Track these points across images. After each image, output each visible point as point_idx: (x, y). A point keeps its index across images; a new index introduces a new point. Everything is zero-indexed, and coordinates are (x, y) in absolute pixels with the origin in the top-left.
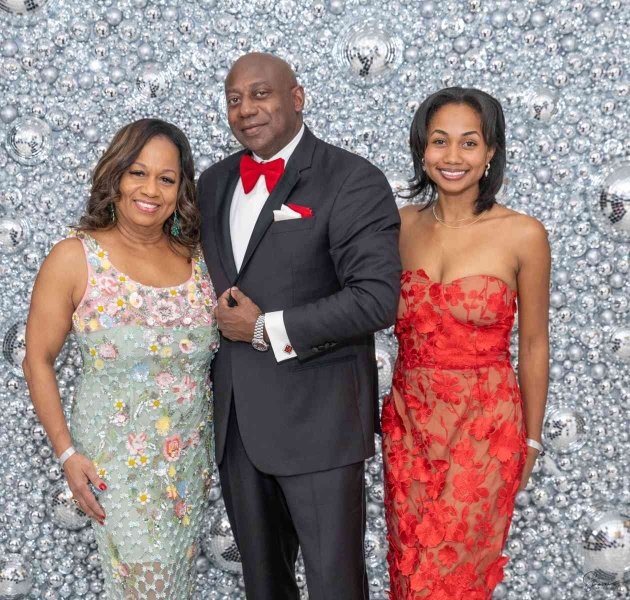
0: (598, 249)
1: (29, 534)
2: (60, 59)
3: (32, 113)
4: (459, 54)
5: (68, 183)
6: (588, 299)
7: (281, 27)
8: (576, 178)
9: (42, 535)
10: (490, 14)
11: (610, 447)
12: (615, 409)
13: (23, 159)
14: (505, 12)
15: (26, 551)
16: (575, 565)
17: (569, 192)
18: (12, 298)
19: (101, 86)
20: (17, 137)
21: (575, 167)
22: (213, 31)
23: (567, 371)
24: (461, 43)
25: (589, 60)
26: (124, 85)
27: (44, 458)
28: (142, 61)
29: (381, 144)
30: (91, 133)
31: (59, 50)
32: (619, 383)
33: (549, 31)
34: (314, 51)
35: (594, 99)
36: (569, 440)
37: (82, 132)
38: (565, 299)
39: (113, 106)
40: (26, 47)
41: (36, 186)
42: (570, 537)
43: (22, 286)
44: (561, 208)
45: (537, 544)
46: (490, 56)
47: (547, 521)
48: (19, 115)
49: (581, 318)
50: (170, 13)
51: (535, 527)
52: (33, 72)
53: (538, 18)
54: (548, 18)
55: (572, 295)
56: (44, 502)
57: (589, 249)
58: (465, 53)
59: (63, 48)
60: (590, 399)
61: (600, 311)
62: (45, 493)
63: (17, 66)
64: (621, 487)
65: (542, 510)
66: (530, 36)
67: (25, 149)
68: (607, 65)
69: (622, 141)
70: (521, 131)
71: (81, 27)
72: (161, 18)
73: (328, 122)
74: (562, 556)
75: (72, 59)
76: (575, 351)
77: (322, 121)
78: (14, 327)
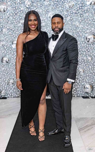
0: (86, 46)
1: (5, 87)
2: (9, 19)
3: (5, 27)
5: (10, 37)
6: (84, 53)
8: (83, 35)
9: (7, 87)
10: (70, 11)
11: (88, 74)
12: (88, 69)
13: (3, 33)
14: (72, 11)
15: (5, 89)
16: (83, 91)
17: (82, 37)
18: (2, 53)
19: (14, 23)
20: (3, 30)
21: (83, 34)
23: (82, 63)
24: (66, 16)
25: (85, 18)
26: (18, 23)
27: (7, 76)
28: (20, 19)
30: (13, 30)
31: (8, 18)
32: (89, 65)
33: (79, 14)
34: (45, 17)
35: (85, 24)
36: (82, 73)
38: (81, 53)
39: (16, 26)
40: (4, 17)
41: (5, 37)
42: (82, 87)
43: (4, 52)
44: (81, 40)
45: (77, 88)
46: (70, 18)
47: (79, 85)
48: (3, 27)
49: (83, 56)
50: (24, 12)
51: (77, 86)
52: (5, 21)
53: (77, 12)
54: (79, 12)
55: (82, 52)
57: (85, 46)
60: (85, 67)
61: (86, 55)
62: (8, 81)
63: (2, 20)
64: (89, 80)
65: (78, 83)
66: (76, 15)
67: (4, 32)
68: (87, 19)
69: (89, 30)
70: (75, 29)
71: (11, 14)
72: (23, 13)
73: (47, 28)
74: (81, 90)
75: (10, 19)
76: (83, 61)
77: (46, 28)
78: (3, 57)
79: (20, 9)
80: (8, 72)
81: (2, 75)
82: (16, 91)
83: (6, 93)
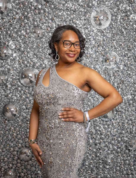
1: (14, 163)
2: (11, 28)
3: (4, 45)
4: (128, 17)
7: (75, 13)
9: (18, 163)
15: (14, 167)
19: (23, 35)
22: (55, 16)
24: (128, 13)
27: (16, 142)
28: (35, 27)
29: (106, 46)
30: (22, 49)
31: (11, 25)
34: (84, 19)
37: (19, 49)
39: (27, 41)
48: (1, 45)
50: (42, 11)
56: (17, 154)
58: (130, 16)
59: (12, 25)
62: (17, 151)
72: (39, 13)
78: (5, 106)
79: (34, 6)
80: (17, 135)
81: (6, 140)
82: (35, 170)
83: (17, 175)
